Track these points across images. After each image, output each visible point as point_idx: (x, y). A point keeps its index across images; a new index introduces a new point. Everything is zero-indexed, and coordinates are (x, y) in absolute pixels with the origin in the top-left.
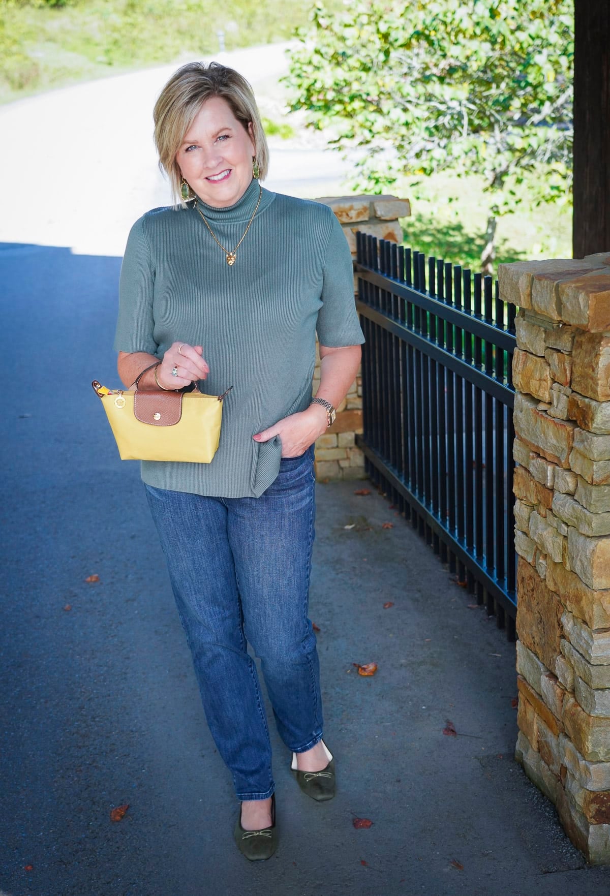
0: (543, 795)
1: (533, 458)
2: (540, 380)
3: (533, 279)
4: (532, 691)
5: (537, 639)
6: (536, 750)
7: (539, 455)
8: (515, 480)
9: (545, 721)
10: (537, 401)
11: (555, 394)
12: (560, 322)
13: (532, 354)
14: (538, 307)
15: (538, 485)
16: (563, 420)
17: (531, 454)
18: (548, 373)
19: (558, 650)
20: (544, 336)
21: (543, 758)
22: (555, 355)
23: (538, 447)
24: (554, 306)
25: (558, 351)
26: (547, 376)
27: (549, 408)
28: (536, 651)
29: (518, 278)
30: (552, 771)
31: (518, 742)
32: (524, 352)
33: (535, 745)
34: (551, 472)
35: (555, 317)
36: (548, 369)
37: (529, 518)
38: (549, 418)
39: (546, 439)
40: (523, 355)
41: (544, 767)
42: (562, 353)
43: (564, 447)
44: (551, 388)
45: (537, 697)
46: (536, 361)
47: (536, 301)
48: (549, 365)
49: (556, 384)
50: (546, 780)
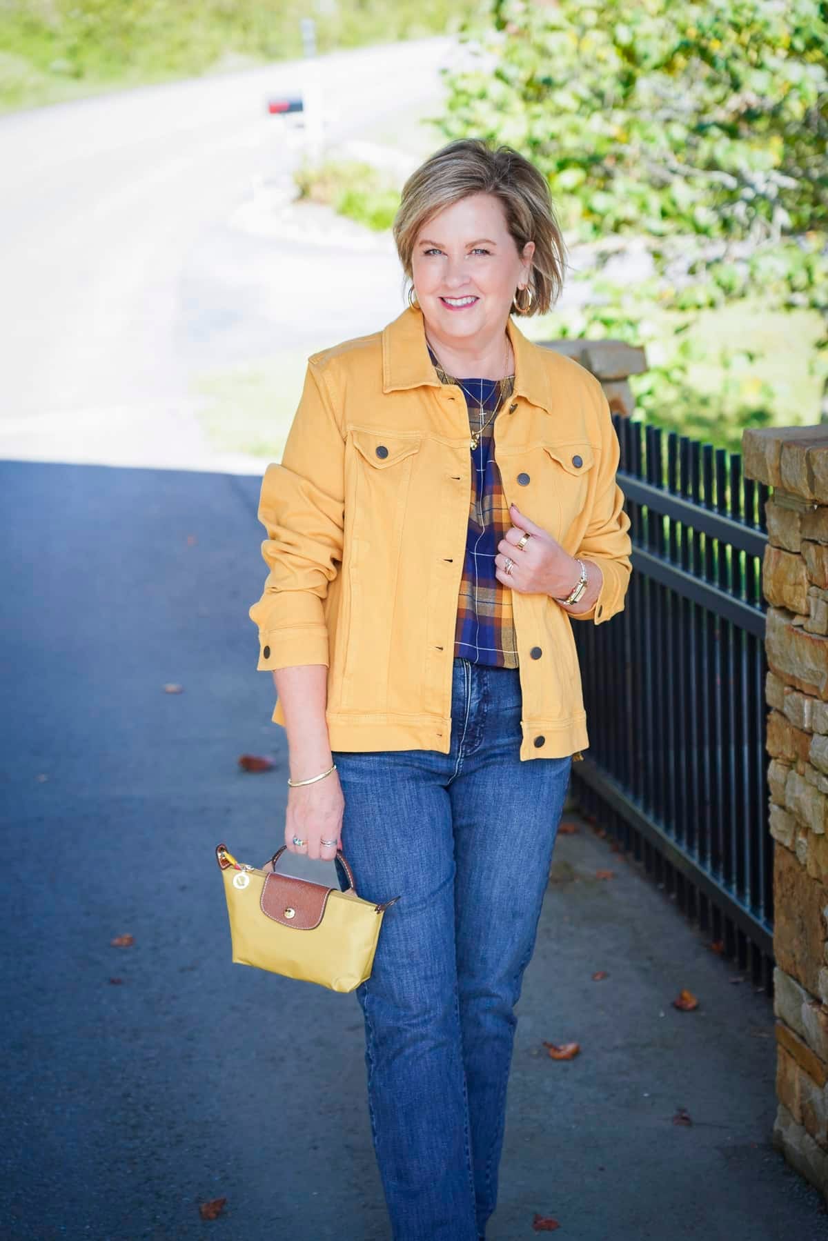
0: (808, 1183)
1: (788, 693)
2: (795, 584)
3: (782, 446)
4: (794, 1036)
5: (798, 957)
6: (799, 1120)
7: (794, 688)
8: (769, 733)
9: (809, 1073)
10: (791, 614)
11: (812, 601)
12: (814, 502)
13: (785, 550)
14: (788, 483)
15: (794, 729)
16: (822, 635)
17: (786, 689)
18: (804, 574)
19: (822, 961)
20: (799, 524)
21: (808, 1131)
22: (812, 548)
23: (793, 677)
24: (805, 479)
25: (815, 542)
26: (803, 577)
27: (806, 622)
28: (797, 975)
29: (765, 447)
30: (817, 1142)
31: (777, 1121)
32: (776, 550)
33: (796, 1112)
34: (809, 708)
35: (807, 493)
36: (804, 567)
37: (786, 783)
38: (805, 633)
39: (802, 663)
40: (775, 553)
41: (808, 1141)
42: (820, 545)
43: (822, 670)
44: (808, 594)
45: (799, 1041)
46: (790, 558)
47: (785, 476)
48: (806, 563)
49: (814, 587)
50: (811, 1160)
